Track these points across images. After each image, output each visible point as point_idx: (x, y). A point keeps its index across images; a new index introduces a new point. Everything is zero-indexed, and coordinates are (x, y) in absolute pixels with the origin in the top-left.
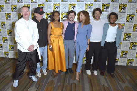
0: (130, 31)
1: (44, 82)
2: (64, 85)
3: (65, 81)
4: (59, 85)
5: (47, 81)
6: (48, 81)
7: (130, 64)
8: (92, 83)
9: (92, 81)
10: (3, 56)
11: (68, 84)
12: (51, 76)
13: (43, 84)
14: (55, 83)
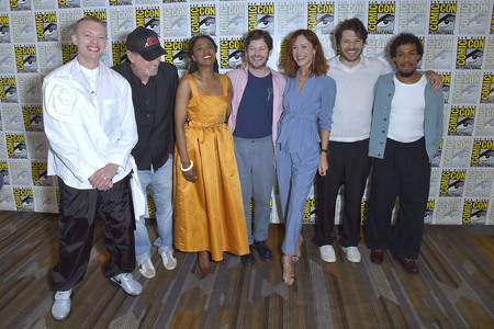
0: (472, 99)
1: (168, 294)
2: (238, 303)
4: (221, 303)
5: (179, 292)
6: (182, 291)
7: (475, 218)
9: (341, 285)
10: (12, 206)
11: (254, 299)
12: (193, 271)
13: (164, 301)
14: (206, 296)
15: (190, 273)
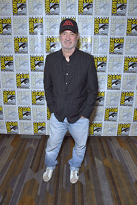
1: (16, 184)
2: (57, 189)
3: (61, 178)
4: (48, 190)
5: (23, 182)
6: (25, 181)
8: (115, 180)
9: (114, 174)
11: (66, 185)
12: (31, 168)
13: (14, 190)
14: (39, 184)
15: (29, 169)
